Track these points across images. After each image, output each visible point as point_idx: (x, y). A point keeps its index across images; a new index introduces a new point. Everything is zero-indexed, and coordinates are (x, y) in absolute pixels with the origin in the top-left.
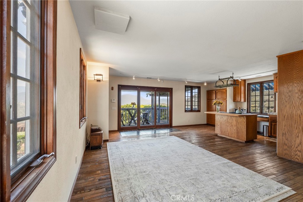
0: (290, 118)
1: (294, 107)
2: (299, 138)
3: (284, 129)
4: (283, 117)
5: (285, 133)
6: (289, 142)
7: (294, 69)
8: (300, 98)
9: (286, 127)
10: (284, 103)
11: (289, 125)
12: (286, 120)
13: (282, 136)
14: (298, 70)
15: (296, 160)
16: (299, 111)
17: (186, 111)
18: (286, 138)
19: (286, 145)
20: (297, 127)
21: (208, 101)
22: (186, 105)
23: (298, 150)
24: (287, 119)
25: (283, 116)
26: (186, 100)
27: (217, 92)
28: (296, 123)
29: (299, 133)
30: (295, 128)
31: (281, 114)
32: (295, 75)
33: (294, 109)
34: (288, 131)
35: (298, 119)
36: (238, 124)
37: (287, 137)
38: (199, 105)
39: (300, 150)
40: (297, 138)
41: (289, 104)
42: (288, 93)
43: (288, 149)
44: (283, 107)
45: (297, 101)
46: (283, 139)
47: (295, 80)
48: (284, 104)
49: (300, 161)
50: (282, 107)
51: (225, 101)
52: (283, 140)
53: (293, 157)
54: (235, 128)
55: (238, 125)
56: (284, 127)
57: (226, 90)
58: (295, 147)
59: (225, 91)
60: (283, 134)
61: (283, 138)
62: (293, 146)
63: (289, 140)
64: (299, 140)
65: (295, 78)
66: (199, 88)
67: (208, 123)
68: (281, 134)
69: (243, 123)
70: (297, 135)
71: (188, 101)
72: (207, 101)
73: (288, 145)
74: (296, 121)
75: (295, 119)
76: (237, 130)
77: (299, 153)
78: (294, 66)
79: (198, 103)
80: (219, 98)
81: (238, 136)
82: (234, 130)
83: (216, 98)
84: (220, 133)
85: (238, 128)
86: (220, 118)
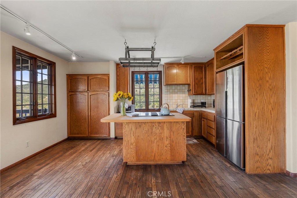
0: (261, 116)
1: (265, 100)
2: (270, 141)
3: (255, 133)
4: (254, 116)
5: (257, 137)
6: (261, 150)
7: (264, 48)
8: (271, 88)
9: (257, 129)
10: (254, 95)
11: (260, 126)
12: (257, 120)
13: (253, 142)
14: (268, 51)
15: (268, 172)
16: (270, 105)
17: (16, 121)
18: (257, 146)
19: (258, 154)
20: (268, 127)
21: (71, 93)
22: (18, 103)
23: (269, 158)
24: (258, 118)
25: (254, 114)
26: (18, 90)
27: (90, 78)
28: (268, 122)
29: (270, 135)
30: (267, 128)
31: (251, 112)
32: (265, 57)
33: (265, 103)
34: (259, 135)
35: (269, 117)
36: (172, 134)
37: (258, 143)
38: (53, 103)
39: (271, 157)
40: (269, 142)
41: (260, 95)
42: (258, 81)
43: (260, 160)
44: (254, 101)
45: (268, 92)
46: (254, 147)
47: (266, 64)
48: (254, 97)
49: (271, 172)
50: (252, 100)
51: (107, 94)
52: (254, 149)
53: (264, 169)
54: (167, 142)
55: (172, 137)
56: (255, 130)
57: (109, 77)
58: (267, 155)
59: (106, 77)
60: (254, 139)
61: (255, 145)
62: (265, 154)
63: (260, 147)
64: (270, 144)
65: (266, 61)
66: (51, 65)
67: (71, 136)
68: (252, 140)
69: (182, 130)
70: (269, 137)
71: (22, 93)
72: (68, 94)
73: (259, 154)
74: (267, 119)
75: (266, 117)
76: (171, 146)
77: (270, 161)
78: (264, 44)
79: (50, 100)
80: (95, 89)
81: (173, 155)
82: (166, 146)
83: (89, 90)
84: (135, 158)
85: (173, 142)
86: (134, 129)
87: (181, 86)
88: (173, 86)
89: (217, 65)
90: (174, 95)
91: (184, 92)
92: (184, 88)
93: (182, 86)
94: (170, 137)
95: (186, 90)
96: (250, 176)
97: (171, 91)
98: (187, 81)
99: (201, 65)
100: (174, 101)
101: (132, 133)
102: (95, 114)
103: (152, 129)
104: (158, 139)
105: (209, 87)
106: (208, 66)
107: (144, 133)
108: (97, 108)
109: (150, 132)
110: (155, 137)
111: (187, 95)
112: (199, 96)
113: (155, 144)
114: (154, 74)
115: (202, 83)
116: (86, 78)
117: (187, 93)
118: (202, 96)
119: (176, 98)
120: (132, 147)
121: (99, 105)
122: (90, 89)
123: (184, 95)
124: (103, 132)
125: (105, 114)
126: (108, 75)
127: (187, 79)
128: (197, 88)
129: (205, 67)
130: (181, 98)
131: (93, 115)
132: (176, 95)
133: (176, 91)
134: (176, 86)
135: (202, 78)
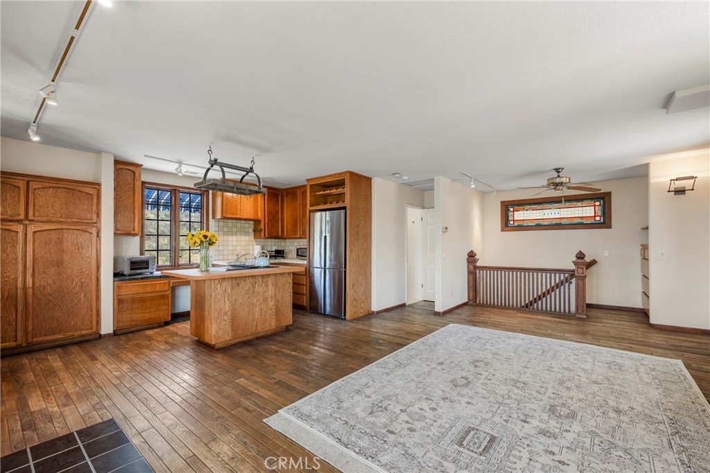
2: (363, 285)
8: (363, 235)
9: (355, 275)
11: (357, 272)
23: (362, 301)
25: (353, 260)
28: (361, 268)
29: (363, 279)
30: (361, 273)
36: (277, 291)
37: (355, 288)
42: (356, 228)
43: (356, 305)
47: (361, 211)
49: (363, 315)
51: (94, 231)
54: (271, 303)
55: (277, 295)
57: (99, 190)
59: (89, 191)
63: (356, 292)
64: (363, 288)
70: (362, 282)
74: (361, 265)
75: (360, 263)
76: (277, 308)
77: (362, 305)
80: (51, 215)
81: (278, 320)
82: (270, 309)
83: (31, 216)
84: (230, 335)
85: (278, 301)
86: (229, 290)
87: (242, 221)
88: (229, 221)
89: (310, 201)
90: (230, 238)
91: (247, 233)
92: (247, 225)
93: (244, 222)
94: (275, 296)
95: (251, 230)
96: (350, 321)
97: (225, 229)
98: (257, 215)
99: (277, 192)
100: (230, 248)
101: (226, 296)
102: (50, 281)
103: (254, 287)
104: (261, 300)
105: (289, 227)
106: (286, 196)
107: (243, 294)
108: (59, 267)
109: (251, 292)
110: (258, 298)
111: (252, 237)
112: (273, 240)
113: (257, 309)
114: (190, 194)
115: (278, 220)
116: (22, 184)
117: (252, 234)
118: (277, 240)
119: (235, 243)
120: (226, 317)
121: (65, 258)
122: (34, 216)
123: (247, 238)
124: (76, 324)
125: (84, 280)
126: (97, 185)
127: (256, 211)
128: (270, 228)
129: (281, 196)
130: (243, 243)
131: (43, 283)
132: (234, 238)
133: (234, 230)
134: (235, 221)
135: (277, 213)
